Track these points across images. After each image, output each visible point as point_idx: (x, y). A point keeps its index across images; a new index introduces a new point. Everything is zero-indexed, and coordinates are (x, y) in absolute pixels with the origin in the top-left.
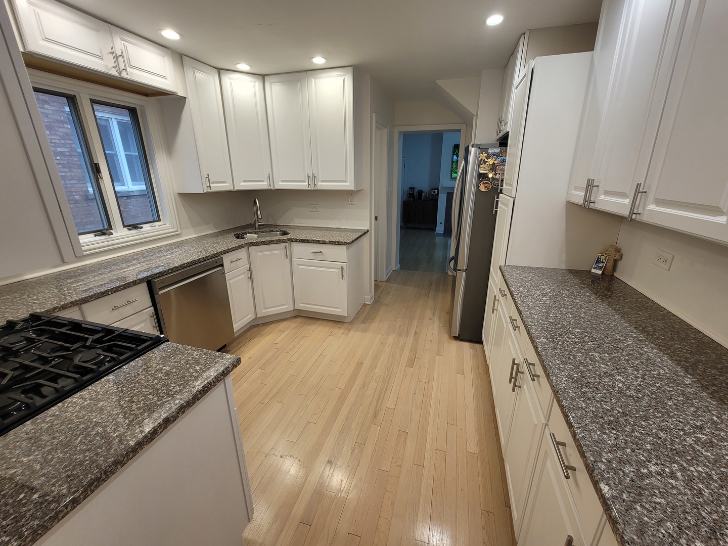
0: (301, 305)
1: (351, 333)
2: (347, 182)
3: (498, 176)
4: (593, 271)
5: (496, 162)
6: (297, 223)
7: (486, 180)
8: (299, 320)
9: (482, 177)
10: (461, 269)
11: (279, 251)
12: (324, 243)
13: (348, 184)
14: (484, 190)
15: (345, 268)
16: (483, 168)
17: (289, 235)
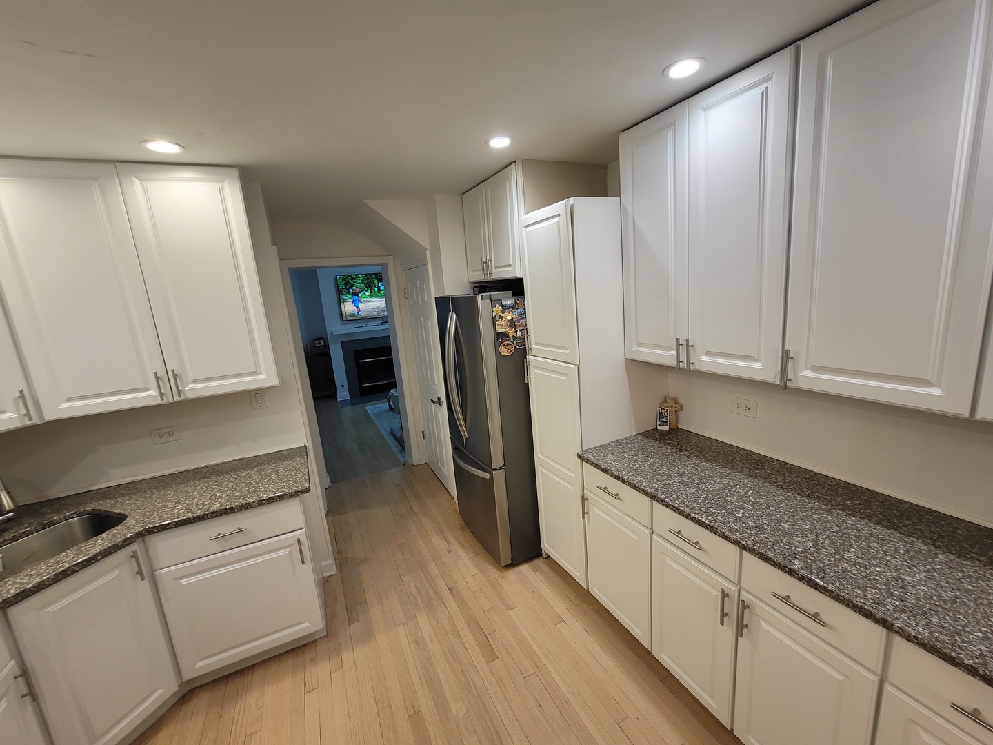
0: (200, 664)
1: (347, 656)
2: (259, 374)
3: (519, 334)
4: (659, 428)
5: (514, 317)
6: (117, 477)
7: (507, 341)
8: (201, 701)
9: (500, 337)
10: (498, 467)
11: (114, 574)
12: (247, 507)
13: (262, 376)
14: (507, 354)
15: (304, 540)
16: (502, 325)
17: (130, 522)
